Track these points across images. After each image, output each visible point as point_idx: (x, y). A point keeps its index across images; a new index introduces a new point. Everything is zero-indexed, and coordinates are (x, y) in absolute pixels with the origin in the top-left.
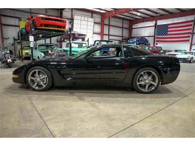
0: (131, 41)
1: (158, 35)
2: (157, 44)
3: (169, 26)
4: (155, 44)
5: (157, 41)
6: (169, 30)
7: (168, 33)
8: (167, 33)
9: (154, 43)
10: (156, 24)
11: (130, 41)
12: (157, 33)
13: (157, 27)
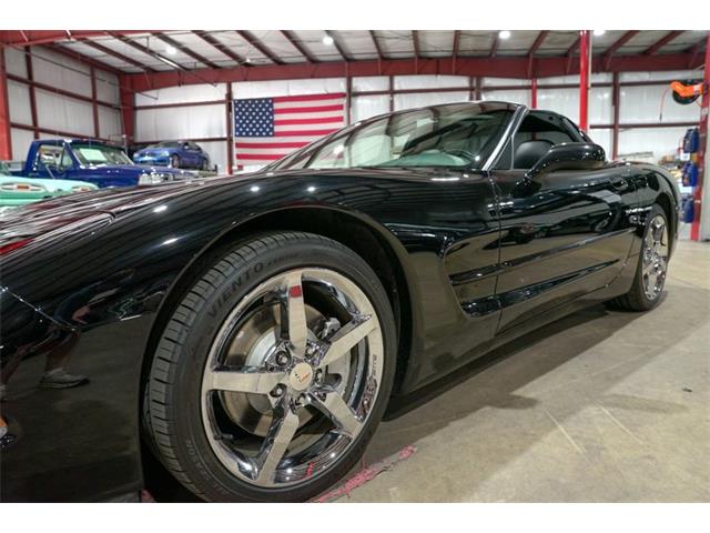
0: (146, 158)
1: (240, 135)
2: (240, 167)
3: (277, 106)
4: (235, 168)
5: (239, 157)
6: (277, 117)
7: (277, 129)
8: (272, 129)
9: (231, 164)
10: (229, 95)
11: (142, 155)
12: (237, 129)
13: (236, 105)
